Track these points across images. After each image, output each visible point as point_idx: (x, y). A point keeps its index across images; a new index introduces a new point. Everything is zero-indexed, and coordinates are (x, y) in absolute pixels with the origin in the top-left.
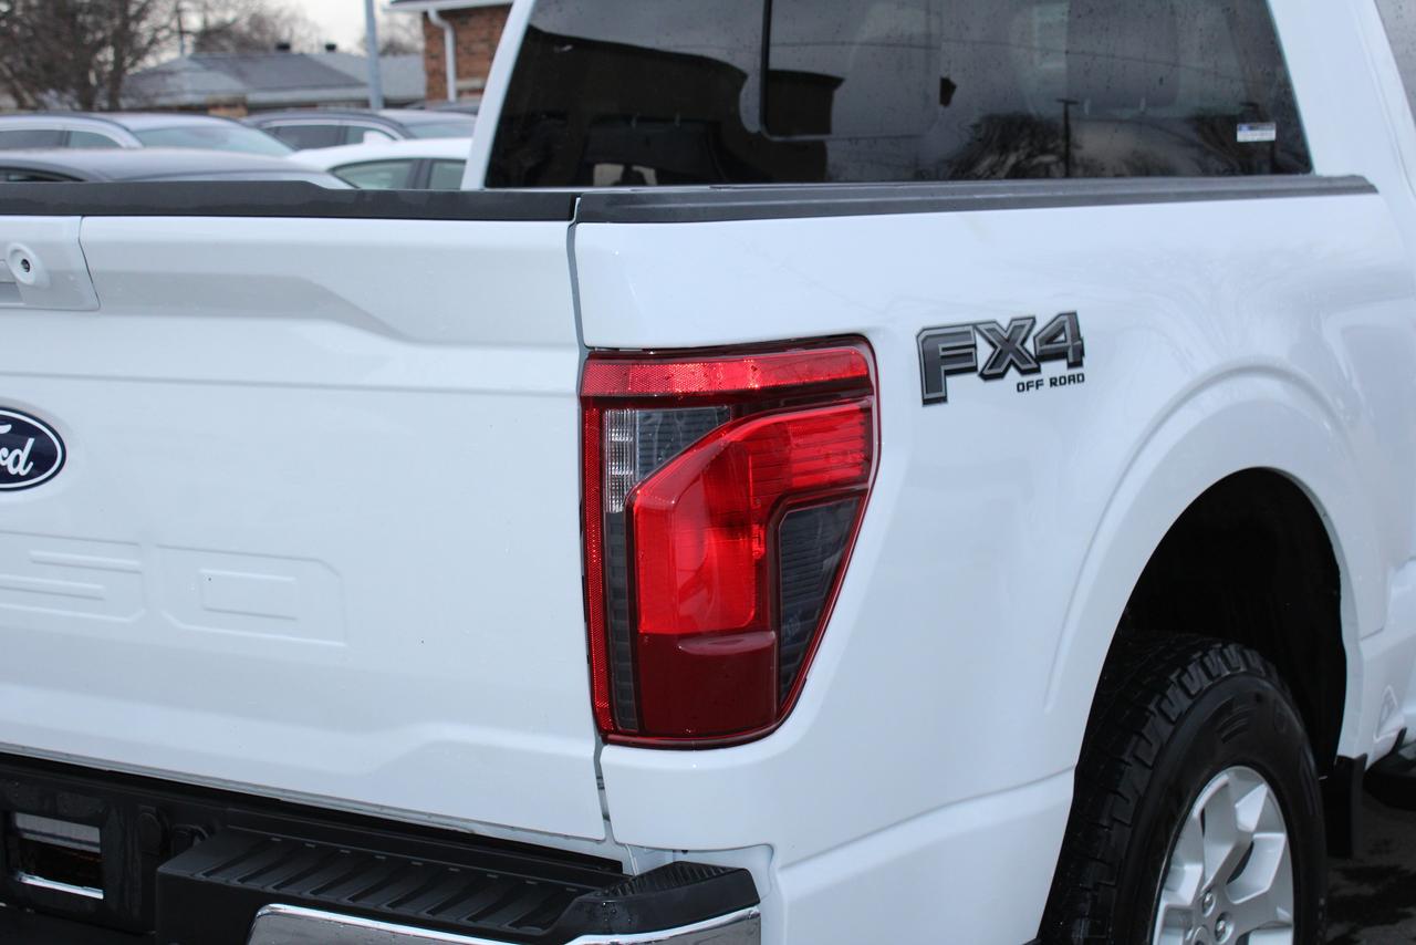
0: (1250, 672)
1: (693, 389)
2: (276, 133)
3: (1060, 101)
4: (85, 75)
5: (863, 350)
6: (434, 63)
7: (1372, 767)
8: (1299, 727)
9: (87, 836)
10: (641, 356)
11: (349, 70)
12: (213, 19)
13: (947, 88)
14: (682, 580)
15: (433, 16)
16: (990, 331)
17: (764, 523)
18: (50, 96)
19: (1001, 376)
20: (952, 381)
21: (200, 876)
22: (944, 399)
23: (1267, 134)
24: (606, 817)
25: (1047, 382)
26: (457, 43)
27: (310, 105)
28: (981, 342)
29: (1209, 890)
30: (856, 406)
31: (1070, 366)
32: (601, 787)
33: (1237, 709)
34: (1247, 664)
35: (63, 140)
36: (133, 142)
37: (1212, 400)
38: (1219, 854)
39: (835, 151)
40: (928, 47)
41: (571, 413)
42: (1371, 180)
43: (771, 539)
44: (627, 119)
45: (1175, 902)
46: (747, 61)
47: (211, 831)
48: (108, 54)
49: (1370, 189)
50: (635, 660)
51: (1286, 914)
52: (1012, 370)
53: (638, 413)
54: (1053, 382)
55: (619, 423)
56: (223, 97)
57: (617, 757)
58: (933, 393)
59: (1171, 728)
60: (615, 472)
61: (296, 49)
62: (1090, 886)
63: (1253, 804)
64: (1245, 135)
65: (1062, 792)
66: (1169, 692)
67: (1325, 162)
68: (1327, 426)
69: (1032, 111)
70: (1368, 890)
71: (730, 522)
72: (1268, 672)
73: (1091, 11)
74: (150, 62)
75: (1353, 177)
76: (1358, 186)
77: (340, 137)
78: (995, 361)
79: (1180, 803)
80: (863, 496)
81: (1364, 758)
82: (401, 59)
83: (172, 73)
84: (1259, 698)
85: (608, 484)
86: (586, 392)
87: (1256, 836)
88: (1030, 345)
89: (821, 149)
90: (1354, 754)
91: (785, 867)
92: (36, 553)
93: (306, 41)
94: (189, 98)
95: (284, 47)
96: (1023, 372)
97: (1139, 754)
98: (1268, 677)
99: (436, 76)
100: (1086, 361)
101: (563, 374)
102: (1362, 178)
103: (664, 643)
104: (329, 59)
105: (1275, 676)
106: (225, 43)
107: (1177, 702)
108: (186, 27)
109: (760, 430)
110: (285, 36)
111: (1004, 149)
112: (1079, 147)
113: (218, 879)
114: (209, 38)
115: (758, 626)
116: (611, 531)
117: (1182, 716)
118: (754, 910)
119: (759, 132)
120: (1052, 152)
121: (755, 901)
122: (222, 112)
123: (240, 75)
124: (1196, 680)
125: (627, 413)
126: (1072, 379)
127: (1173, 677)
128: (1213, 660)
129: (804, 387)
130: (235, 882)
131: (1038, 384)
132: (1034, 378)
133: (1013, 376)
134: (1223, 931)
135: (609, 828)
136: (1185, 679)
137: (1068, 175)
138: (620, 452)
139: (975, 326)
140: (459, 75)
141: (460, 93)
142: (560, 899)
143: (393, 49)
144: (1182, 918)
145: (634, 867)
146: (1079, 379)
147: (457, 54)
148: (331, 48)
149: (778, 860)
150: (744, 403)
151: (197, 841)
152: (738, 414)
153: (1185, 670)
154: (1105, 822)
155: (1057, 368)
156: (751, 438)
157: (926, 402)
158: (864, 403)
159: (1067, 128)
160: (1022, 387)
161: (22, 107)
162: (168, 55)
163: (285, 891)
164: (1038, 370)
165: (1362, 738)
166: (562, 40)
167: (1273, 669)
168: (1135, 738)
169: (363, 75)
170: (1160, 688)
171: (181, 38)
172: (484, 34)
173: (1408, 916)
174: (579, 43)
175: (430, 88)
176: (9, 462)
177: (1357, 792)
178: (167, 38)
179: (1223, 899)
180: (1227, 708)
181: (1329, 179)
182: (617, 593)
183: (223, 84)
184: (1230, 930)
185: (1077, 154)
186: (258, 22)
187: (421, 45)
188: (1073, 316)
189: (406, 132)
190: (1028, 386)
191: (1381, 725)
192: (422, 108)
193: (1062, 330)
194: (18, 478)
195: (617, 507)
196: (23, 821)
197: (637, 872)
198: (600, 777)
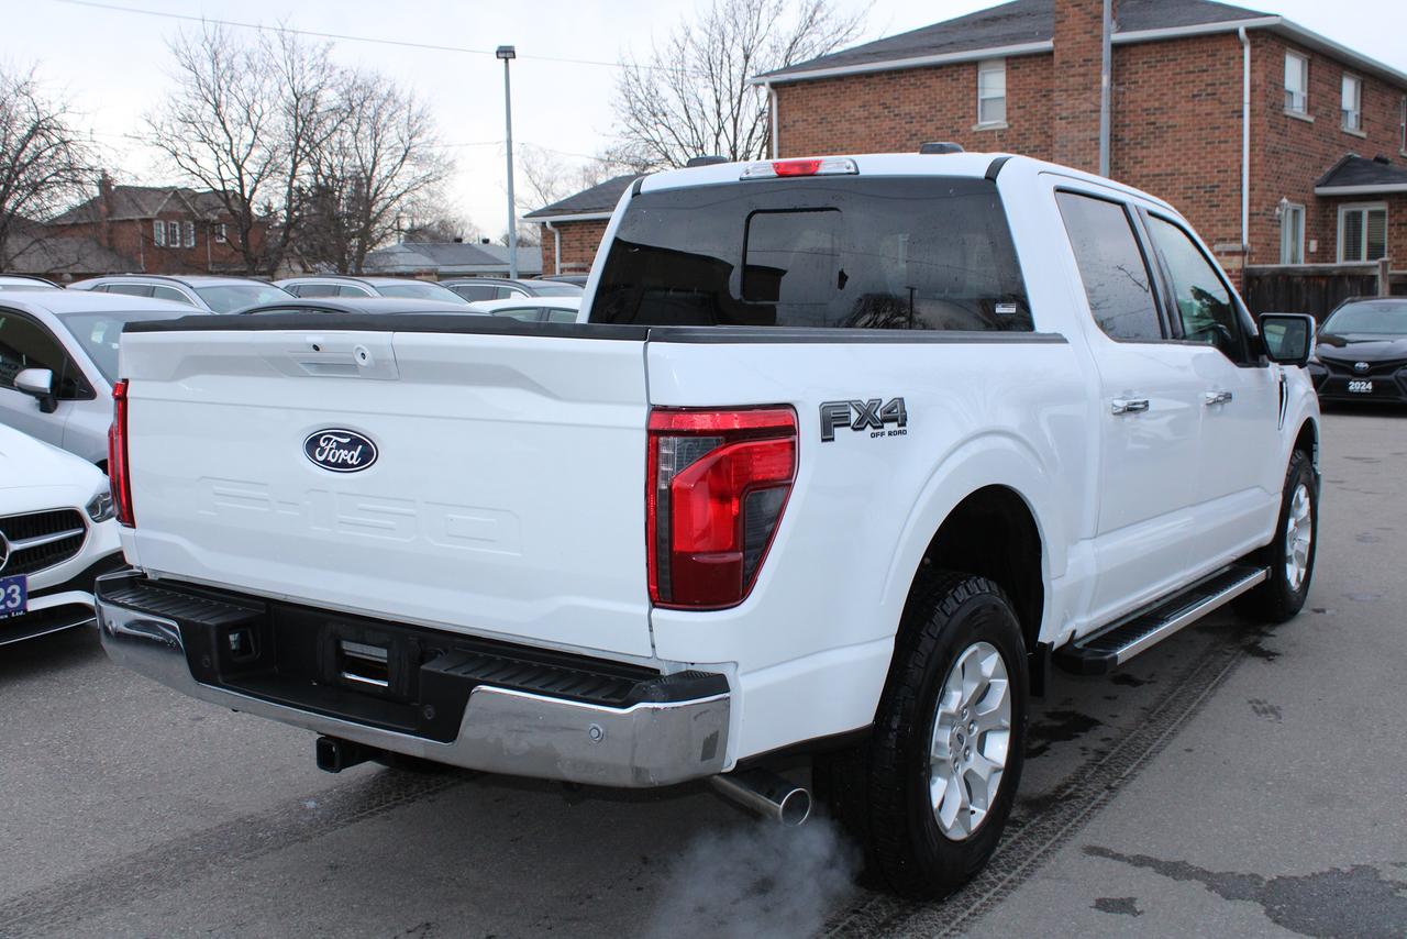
0: (991, 592)
1: (705, 428)
2: (457, 290)
3: (907, 288)
4: (343, 254)
5: (792, 412)
6: (548, 253)
7: (1057, 650)
8: (1017, 625)
9: (380, 654)
10: (678, 410)
11: (496, 255)
12: (417, 223)
13: (843, 278)
14: (696, 534)
15: (548, 225)
16: (857, 405)
17: (739, 498)
18: (322, 266)
19: (863, 429)
20: (837, 431)
21: (442, 671)
22: (833, 439)
23: (1012, 310)
24: (653, 646)
25: (887, 434)
26: (561, 241)
27: (473, 275)
28: (853, 411)
29: (965, 707)
30: (787, 440)
31: (899, 426)
32: (651, 631)
33: (983, 611)
34: (990, 588)
35: (336, 291)
36: (377, 294)
37: (976, 447)
38: (972, 688)
39: (781, 310)
40: (833, 255)
41: (642, 437)
42: (1065, 336)
43: (742, 504)
44: (668, 290)
45: (946, 711)
46: (734, 259)
47: (446, 651)
48: (355, 242)
49: (1065, 341)
50: (671, 563)
51: (1007, 723)
52: (869, 426)
53: (676, 439)
54: (890, 434)
55: (667, 444)
56: (424, 269)
57: (660, 614)
58: (827, 436)
59: (947, 619)
60: (664, 468)
61: (464, 242)
62: (901, 698)
63: (991, 663)
64: (1000, 310)
65: (888, 647)
66: (947, 601)
67: (1041, 325)
68: (1040, 470)
69: (891, 291)
70: (1058, 724)
71: (721, 497)
72: (1001, 594)
73: (920, 240)
74: (380, 247)
75: (1055, 334)
76: (1058, 339)
77: (493, 294)
78: (860, 421)
79: (951, 658)
80: (790, 486)
81: (1052, 643)
82: (526, 249)
83: (393, 254)
84: (995, 608)
85: (660, 475)
86: (651, 427)
87: (991, 681)
88: (878, 414)
89: (773, 309)
90: (1047, 642)
91: (744, 674)
92: (361, 505)
93: (471, 237)
94: (402, 269)
95: (459, 240)
96: (875, 428)
97: (930, 631)
98: (1001, 597)
99: (548, 260)
100: (907, 424)
101: (639, 418)
102: (1060, 335)
103: (686, 556)
104: (484, 248)
105: (1005, 596)
106: (424, 237)
107: (951, 605)
108: (402, 227)
109: (738, 450)
110: (458, 234)
111: (877, 311)
112: (919, 313)
113: (452, 672)
114: (414, 234)
115: (734, 550)
116: (661, 499)
117: (953, 614)
118: (727, 695)
119: (740, 300)
120: (903, 315)
121: (728, 691)
122: (423, 277)
123: (432, 256)
124: (962, 594)
125: (671, 439)
126: (900, 432)
127: (950, 592)
128: (971, 585)
129: (760, 429)
130: (460, 674)
131: (882, 434)
132: (880, 431)
133: (869, 429)
134: (973, 729)
135: (654, 652)
136: (956, 594)
137: (910, 328)
138: (667, 459)
139: (850, 402)
140: (562, 261)
141: (562, 270)
142: (629, 686)
143: (522, 243)
144: (950, 719)
145: (666, 671)
146: (904, 433)
147: (561, 248)
148: (486, 241)
149: (740, 671)
150: (731, 436)
151: (439, 656)
152: (727, 441)
153: (956, 589)
154: (911, 666)
155: (893, 426)
156: (732, 454)
157: (823, 440)
158: (791, 439)
159: (911, 304)
160: (873, 435)
161: (306, 272)
162: (392, 243)
163: (487, 679)
164: (882, 427)
165: (1052, 632)
166: (634, 246)
167: (1003, 592)
168: (928, 624)
169: (505, 258)
170: (943, 597)
171: (399, 234)
172: (578, 236)
173: (1078, 736)
174: (642, 247)
175: (544, 267)
176: (348, 458)
177: (1048, 663)
178: (390, 234)
179: (973, 713)
180: (978, 610)
181: (1043, 335)
182: (663, 541)
183: (422, 261)
184: (976, 729)
185: (917, 317)
186: (443, 225)
187: (538, 242)
188: (902, 400)
189: (532, 292)
190: (877, 435)
191: (1062, 627)
192: (541, 279)
193: (896, 407)
194: (353, 466)
195: (664, 487)
196: (347, 646)
197: (667, 674)
198: (650, 626)
